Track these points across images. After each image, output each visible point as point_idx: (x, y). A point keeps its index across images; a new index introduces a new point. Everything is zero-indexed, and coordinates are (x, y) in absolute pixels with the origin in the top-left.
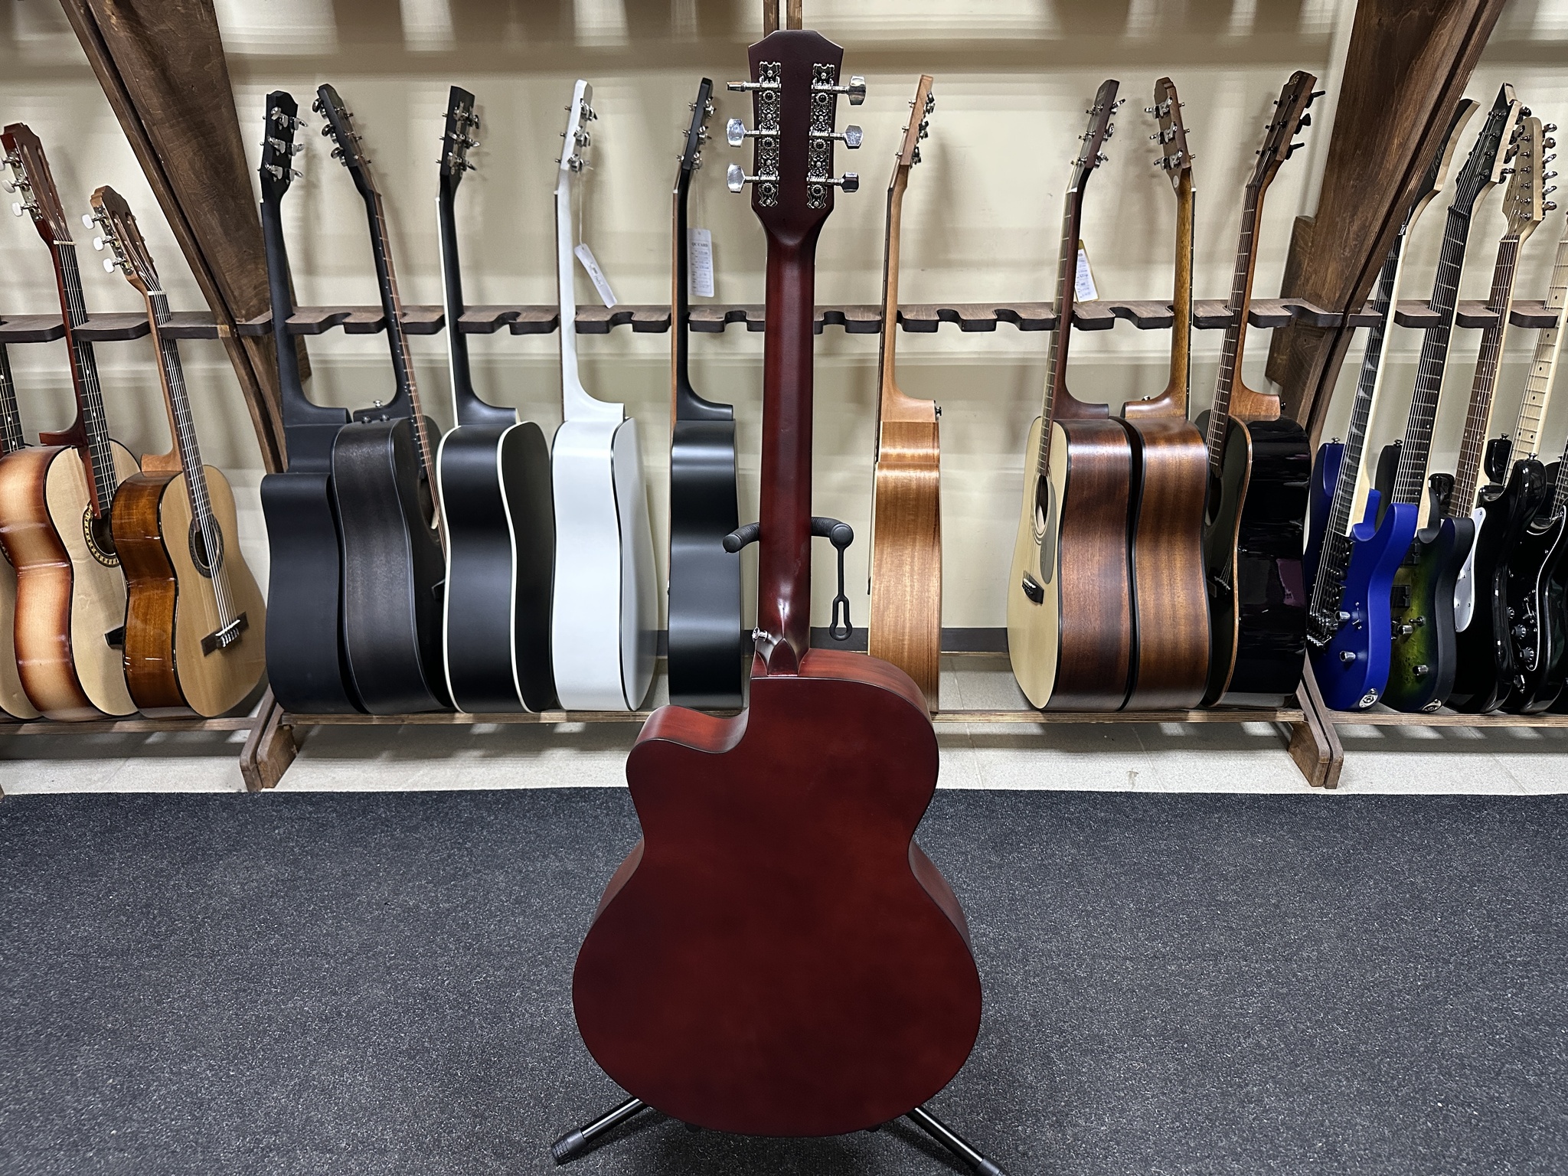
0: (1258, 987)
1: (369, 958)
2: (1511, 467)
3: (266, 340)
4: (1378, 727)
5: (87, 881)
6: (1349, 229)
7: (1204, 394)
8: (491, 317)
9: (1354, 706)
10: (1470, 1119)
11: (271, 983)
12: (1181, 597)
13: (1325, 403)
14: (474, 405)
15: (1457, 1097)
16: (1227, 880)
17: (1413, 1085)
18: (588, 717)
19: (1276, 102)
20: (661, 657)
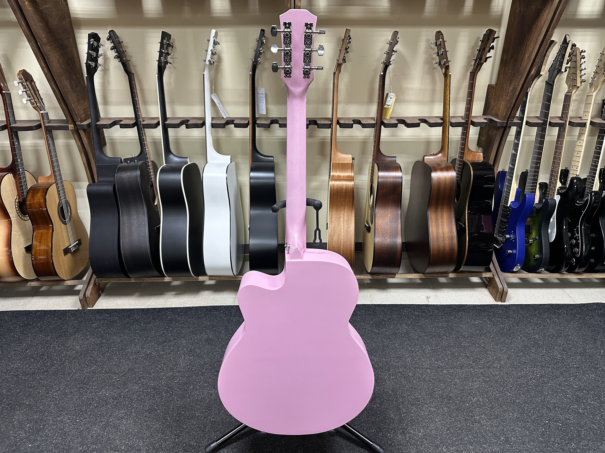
0: (478, 378)
1: (132, 374)
2: (569, 179)
3: (88, 131)
4: (520, 279)
5: (17, 345)
6: (509, 89)
7: (454, 152)
8: (178, 122)
9: (511, 271)
10: (558, 427)
11: (93, 385)
12: (446, 230)
13: (500, 155)
14: (171, 156)
15: (554, 419)
16: (465, 338)
17: (537, 415)
18: (217, 278)
19: (481, 41)
20: (246, 255)
